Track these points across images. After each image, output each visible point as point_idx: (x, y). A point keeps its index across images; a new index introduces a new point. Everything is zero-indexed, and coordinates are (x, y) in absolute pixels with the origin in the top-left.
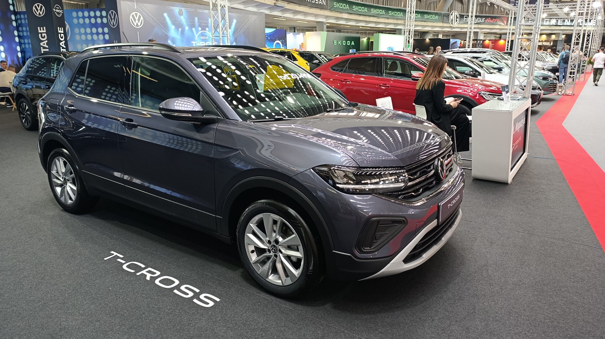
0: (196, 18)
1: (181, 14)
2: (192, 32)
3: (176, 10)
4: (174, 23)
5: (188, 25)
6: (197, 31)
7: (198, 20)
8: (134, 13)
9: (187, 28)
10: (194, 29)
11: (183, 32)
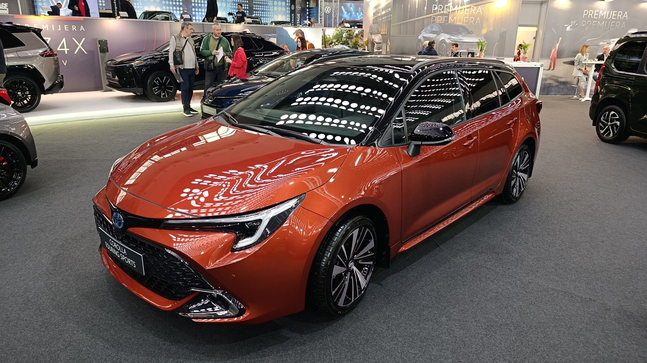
0: (360, 8)
1: (351, 6)
2: (357, 15)
3: (349, 4)
4: (346, 11)
5: (354, 11)
6: (359, 14)
7: (361, 8)
8: (327, 7)
9: (353, 13)
10: (357, 13)
11: (351, 15)
